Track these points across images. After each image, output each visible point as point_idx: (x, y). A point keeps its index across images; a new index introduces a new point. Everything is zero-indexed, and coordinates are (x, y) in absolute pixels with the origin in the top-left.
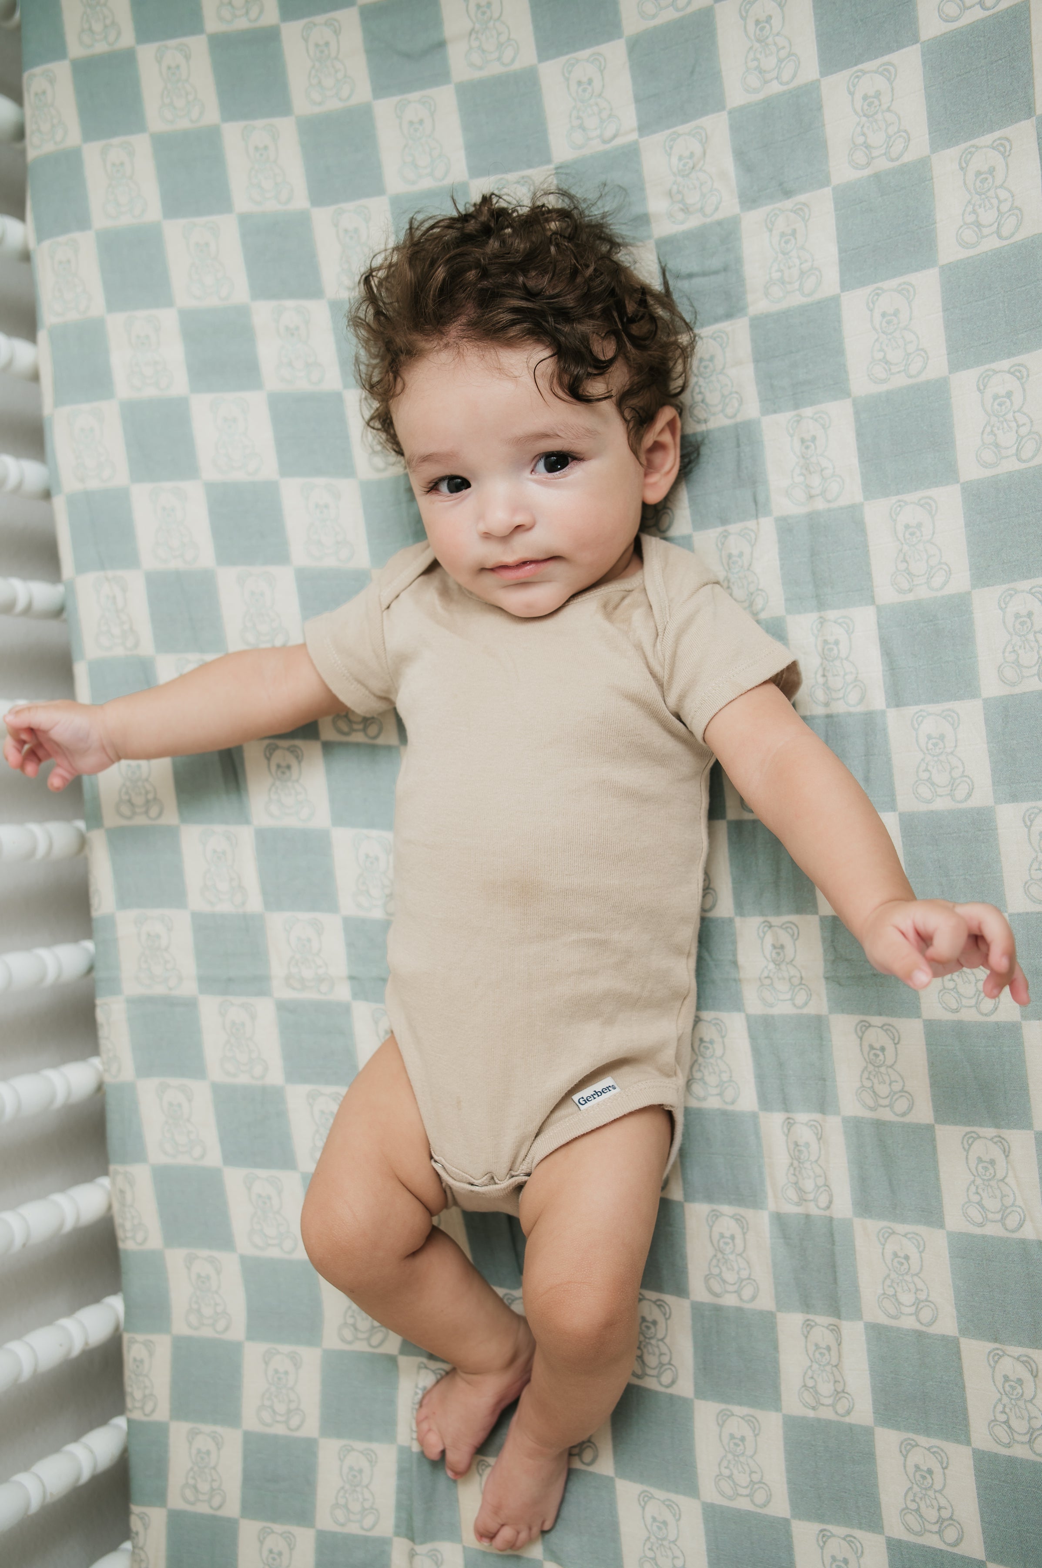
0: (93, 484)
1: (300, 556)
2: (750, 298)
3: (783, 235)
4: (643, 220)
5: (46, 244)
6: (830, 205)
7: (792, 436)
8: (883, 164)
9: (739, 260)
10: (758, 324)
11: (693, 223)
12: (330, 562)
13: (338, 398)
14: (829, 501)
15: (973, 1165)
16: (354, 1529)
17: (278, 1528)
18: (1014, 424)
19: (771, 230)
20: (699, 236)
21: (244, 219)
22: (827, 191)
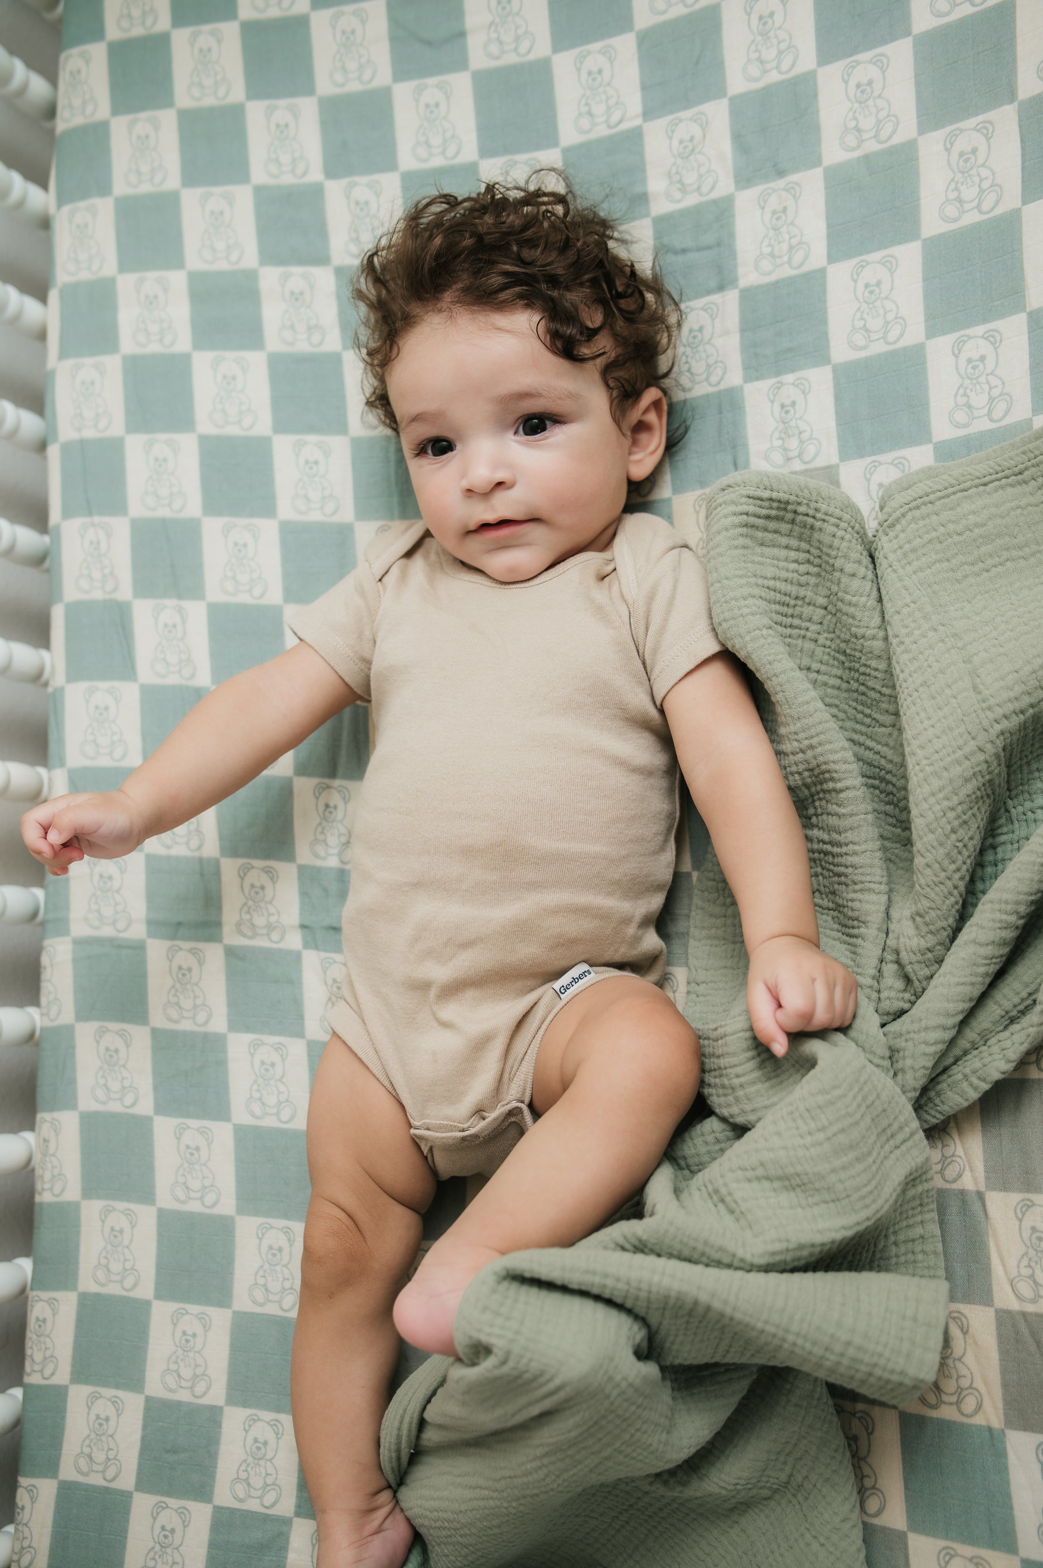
0: (89, 433)
1: (286, 510)
2: (741, 271)
3: (774, 212)
4: (643, 198)
5: (66, 209)
6: (820, 185)
7: (772, 402)
8: (873, 146)
9: (732, 236)
10: (747, 295)
11: (691, 201)
12: (315, 516)
13: (335, 360)
14: (806, 463)
17: (173, 1502)
18: (986, 387)
19: (763, 208)
20: (696, 212)
21: (259, 190)
22: (818, 172)
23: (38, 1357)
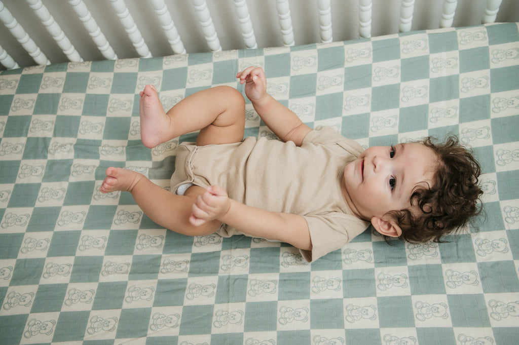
0: (402, 47)
1: (374, 115)
2: (448, 264)
3: (468, 276)
4: (478, 230)
5: (485, 30)
6: (477, 292)
7: (400, 275)
8: (490, 311)
9: (461, 261)
10: (439, 267)
11: (475, 247)
12: (371, 124)
13: (425, 127)
14: (378, 286)
15: (170, 316)
16: (81, 127)
17: (82, 105)
19: (470, 272)
20: (471, 249)
21: (489, 96)
22: (482, 292)
23: (122, 63)
